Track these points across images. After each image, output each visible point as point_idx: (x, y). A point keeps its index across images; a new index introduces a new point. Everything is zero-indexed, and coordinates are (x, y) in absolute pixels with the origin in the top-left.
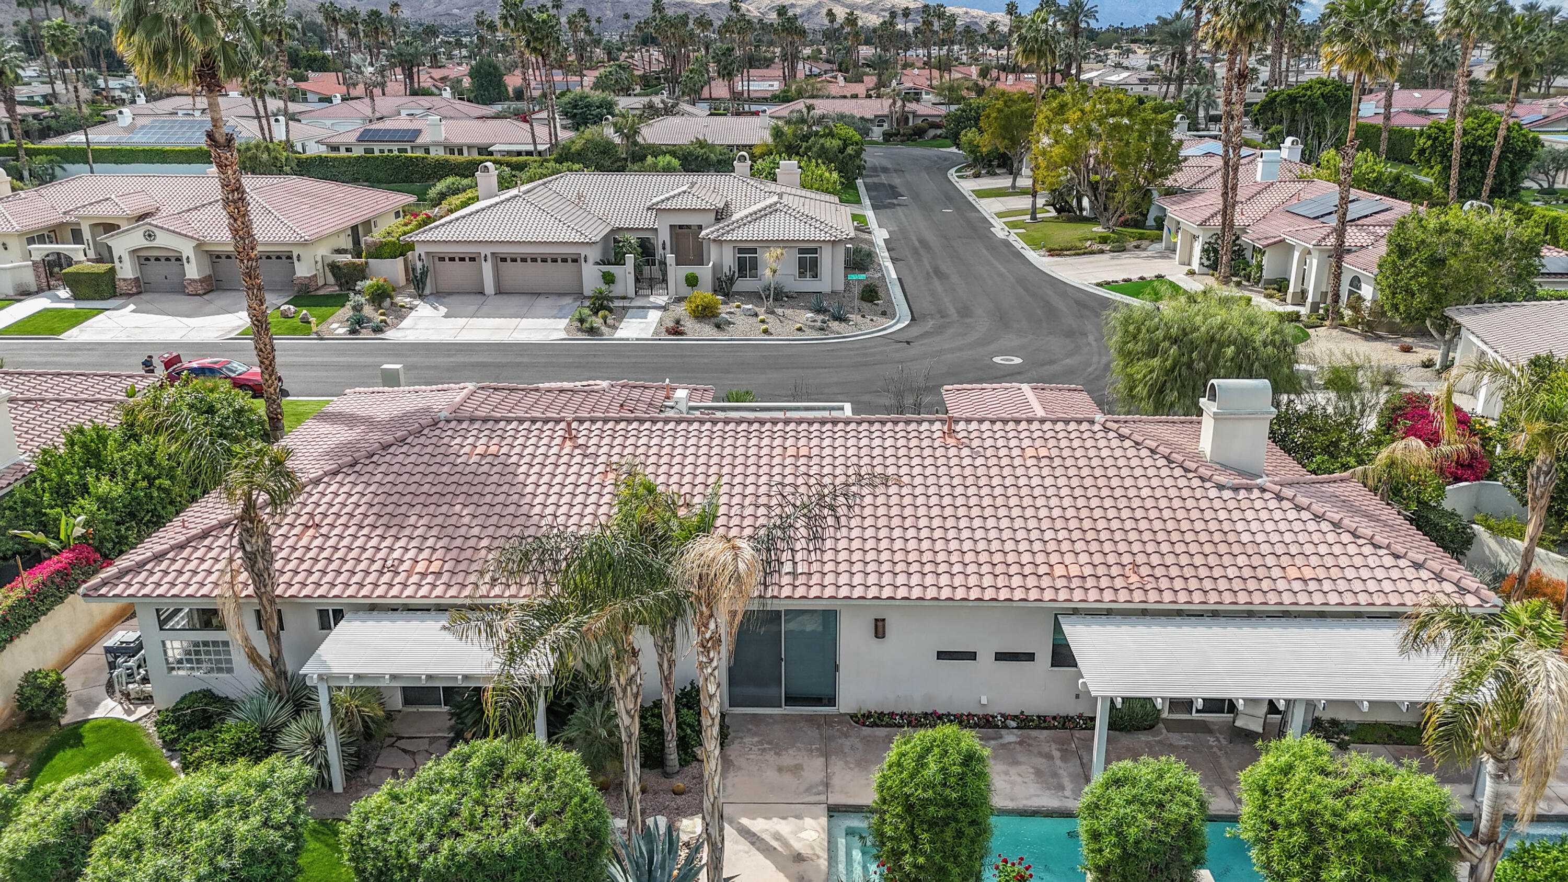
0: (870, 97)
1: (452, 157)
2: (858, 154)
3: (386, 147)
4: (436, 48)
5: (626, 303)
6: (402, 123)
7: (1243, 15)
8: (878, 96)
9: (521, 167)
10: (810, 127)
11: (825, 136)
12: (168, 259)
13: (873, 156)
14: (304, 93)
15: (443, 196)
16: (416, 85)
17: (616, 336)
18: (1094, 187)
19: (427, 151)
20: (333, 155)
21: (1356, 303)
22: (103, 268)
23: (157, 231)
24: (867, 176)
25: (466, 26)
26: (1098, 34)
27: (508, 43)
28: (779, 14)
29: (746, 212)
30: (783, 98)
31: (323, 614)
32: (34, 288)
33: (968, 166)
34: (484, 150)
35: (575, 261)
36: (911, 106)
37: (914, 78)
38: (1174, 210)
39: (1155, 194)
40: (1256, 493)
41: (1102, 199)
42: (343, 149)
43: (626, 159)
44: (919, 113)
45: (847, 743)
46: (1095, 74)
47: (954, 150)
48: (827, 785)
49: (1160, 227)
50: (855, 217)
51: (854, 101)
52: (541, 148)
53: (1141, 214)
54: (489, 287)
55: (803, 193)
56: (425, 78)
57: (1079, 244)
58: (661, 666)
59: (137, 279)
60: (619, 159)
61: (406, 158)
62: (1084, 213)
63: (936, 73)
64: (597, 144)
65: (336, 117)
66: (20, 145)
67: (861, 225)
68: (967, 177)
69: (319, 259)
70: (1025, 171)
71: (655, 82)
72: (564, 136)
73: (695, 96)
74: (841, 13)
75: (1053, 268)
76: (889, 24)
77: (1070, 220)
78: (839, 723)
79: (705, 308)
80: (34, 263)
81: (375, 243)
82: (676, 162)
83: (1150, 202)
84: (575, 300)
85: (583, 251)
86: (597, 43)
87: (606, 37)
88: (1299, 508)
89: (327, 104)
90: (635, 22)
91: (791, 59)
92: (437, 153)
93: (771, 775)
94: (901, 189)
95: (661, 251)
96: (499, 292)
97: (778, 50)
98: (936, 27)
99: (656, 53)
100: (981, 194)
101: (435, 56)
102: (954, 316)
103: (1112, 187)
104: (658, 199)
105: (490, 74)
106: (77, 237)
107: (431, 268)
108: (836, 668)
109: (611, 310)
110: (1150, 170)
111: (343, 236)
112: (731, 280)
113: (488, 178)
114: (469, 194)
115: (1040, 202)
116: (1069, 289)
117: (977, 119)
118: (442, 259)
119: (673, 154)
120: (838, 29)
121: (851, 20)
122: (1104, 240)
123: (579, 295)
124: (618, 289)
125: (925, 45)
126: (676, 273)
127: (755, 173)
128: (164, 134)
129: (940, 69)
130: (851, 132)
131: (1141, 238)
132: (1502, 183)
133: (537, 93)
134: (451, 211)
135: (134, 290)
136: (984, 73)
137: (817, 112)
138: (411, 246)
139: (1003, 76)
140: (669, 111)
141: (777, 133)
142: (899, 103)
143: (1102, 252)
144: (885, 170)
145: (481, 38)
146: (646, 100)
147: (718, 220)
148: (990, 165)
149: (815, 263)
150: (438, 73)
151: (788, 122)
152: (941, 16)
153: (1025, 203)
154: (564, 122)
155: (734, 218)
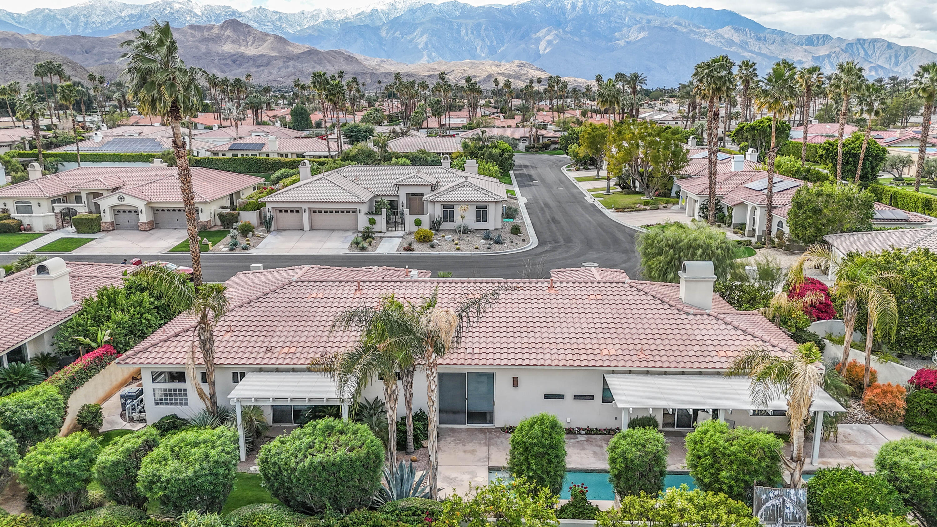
0: (518, 127)
1: (282, 159)
2: (511, 157)
3: (244, 153)
4: (270, 99)
5: (382, 235)
6: (253, 140)
7: (714, 82)
8: (523, 127)
9: (322, 164)
10: (484, 142)
11: (492, 147)
12: (130, 212)
13: (518, 159)
14: (196, 124)
15: (279, 179)
16: (260, 120)
17: (376, 252)
18: (641, 174)
19: (268, 155)
20: (216, 157)
21: (780, 234)
22: (94, 216)
23: (125, 196)
24: (516, 170)
25: (285, 87)
26: (651, 92)
27: (311, 97)
28: (467, 81)
29: (448, 186)
30: (470, 127)
31: (235, 374)
32: (55, 227)
33: (573, 165)
34: (301, 155)
35: (354, 212)
36: (541, 132)
37: (543, 117)
38: (684, 186)
39: (675, 178)
40: (705, 317)
41: (645, 181)
42: (220, 154)
43: (380, 160)
44: (545, 135)
45: (499, 441)
46: (647, 114)
47: (565, 156)
48: (488, 458)
49: (678, 197)
50: (508, 191)
51: (509, 129)
52: (332, 154)
53: (668, 189)
54: (306, 226)
55: (480, 177)
56: (265, 115)
57: (633, 206)
58: (406, 396)
59: (113, 222)
60: (376, 160)
61: (257, 159)
62: (637, 189)
63: (556, 114)
64: (364, 152)
65: (214, 138)
66: (40, 152)
67: (511, 195)
68: (572, 170)
69: (212, 211)
70: (605, 167)
71: (395, 119)
72: (346, 147)
73: (419, 125)
74: (502, 80)
75: (618, 218)
76: (530, 86)
77: (628, 193)
78: (495, 432)
79: (425, 237)
80: (56, 214)
81: (244, 203)
82: (408, 161)
83: (673, 183)
84: (354, 233)
85: (359, 207)
86: (362, 96)
87: (367, 94)
88: (726, 324)
89: (209, 130)
90: (384, 85)
91: (474, 106)
92: (274, 157)
93: (461, 454)
94: (535, 177)
95: (401, 207)
96: (312, 229)
97: (466, 101)
98: (556, 88)
99: (396, 103)
100: (580, 179)
101: (269, 104)
102: (562, 242)
103: (651, 176)
104: (400, 179)
105: (302, 114)
106: (78, 199)
107: (275, 217)
108: (494, 404)
109: (373, 239)
110: (671, 166)
111: (225, 199)
112: (439, 223)
113: (305, 170)
114: (294, 177)
115: (612, 183)
116: (627, 229)
117: (578, 139)
118: (281, 211)
119: (407, 157)
120: (500, 90)
121: (507, 85)
122: (647, 203)
123: (356, 230)
124: (377, 228)
125: (551, 99)
126: (410, 219)
127: (452, 166)
128: (120, 146)
129: (558, 112)
130: (507, 145)
131: (667, 202)
132: (867, 173)
133: (328, 125)
134: (284, 187)
135: (111, 228)
136: (584, 114)
137: (487, 135)
138: (263, 205)
139: (594, 115)
140: (404, 134)
141: (465, 146)
142: (534, 130)
143: (646, 210)
144: (526, 167)
145: (295, 94)
146: (392, 128)
147: (432, 190)
148: (585, 164)
149: (485, 213)
150: (271, 113)
151: (472, 139)
152: (558, 82)
153: (604, 184)
154: (345, 140)
155: (441, 189)
